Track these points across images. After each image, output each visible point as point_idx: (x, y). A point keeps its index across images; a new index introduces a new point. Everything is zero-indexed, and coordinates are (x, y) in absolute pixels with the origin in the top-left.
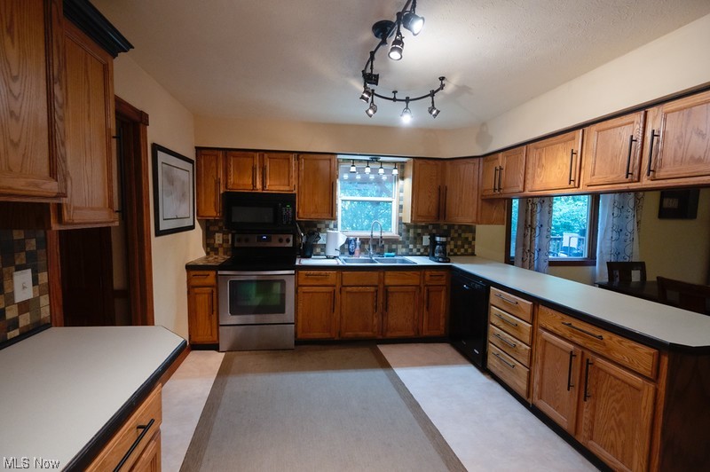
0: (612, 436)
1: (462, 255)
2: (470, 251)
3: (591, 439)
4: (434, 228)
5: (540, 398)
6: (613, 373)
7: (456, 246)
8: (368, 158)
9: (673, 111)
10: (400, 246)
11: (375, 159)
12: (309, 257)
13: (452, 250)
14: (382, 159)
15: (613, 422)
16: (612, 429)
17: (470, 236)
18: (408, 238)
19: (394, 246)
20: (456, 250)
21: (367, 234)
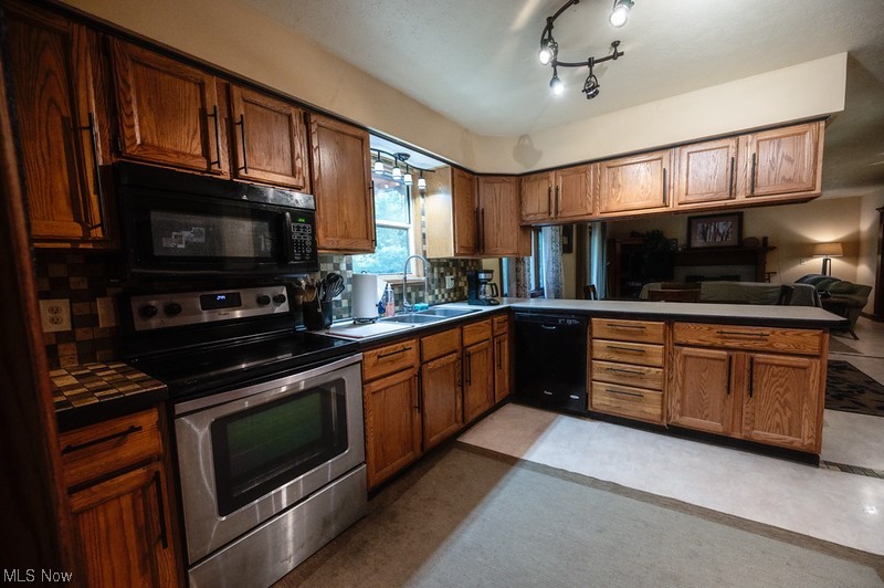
0: (777, 417)
3: (753, 429)
5: (682, 415)
6: (776, 362)
9: (766, 140)
10: (426, 292)
15: (777, 405)
16: (777, 410)
18: (433, 281)
19: (421, 294)
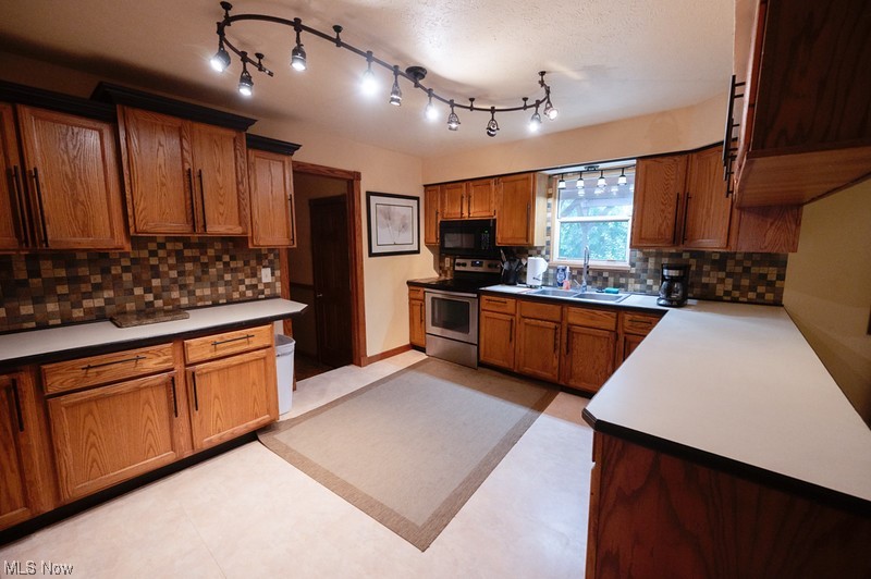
1: (750, 302)
2: (769, 297)
4: (691, 257)
7: (736, 287)
8: (582, 168)
10: (632, 281)
11: (592, 168)
12: (514, 284)
13: (727, 293)
14: (601, 166)
17: (772, 273)
18: (645, 271)
19: (623, 280)
20: (736, 294)
21: (580, 262)
